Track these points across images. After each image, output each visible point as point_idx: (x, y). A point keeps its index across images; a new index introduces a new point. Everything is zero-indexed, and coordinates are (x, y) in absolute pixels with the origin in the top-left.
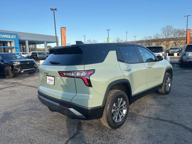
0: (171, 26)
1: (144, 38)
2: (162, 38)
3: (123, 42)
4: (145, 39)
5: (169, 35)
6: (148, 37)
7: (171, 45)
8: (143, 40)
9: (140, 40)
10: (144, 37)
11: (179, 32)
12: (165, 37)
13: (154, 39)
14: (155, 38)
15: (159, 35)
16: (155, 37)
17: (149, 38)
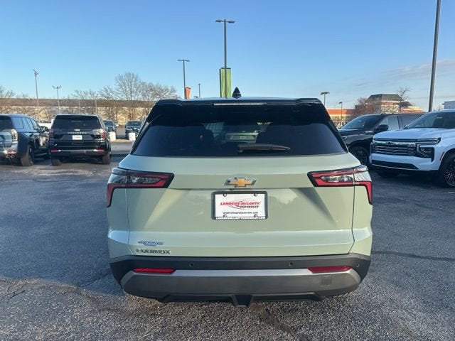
0: (135, 74)
1: (77, 94)
2: (118, 99)
3: (14, 97)
4: (79, 98)
5: (133, 94)
6: (86, 94)
7: (138, 117)
8: (75, 98)
9: (66, 98)
10: (77, 92)
11: (151, 90)
12: (124, 98)
13: (101, 100)
14: (103, 98)
15: (112, 92)
16: (103, 95)
17: (89, 95)
